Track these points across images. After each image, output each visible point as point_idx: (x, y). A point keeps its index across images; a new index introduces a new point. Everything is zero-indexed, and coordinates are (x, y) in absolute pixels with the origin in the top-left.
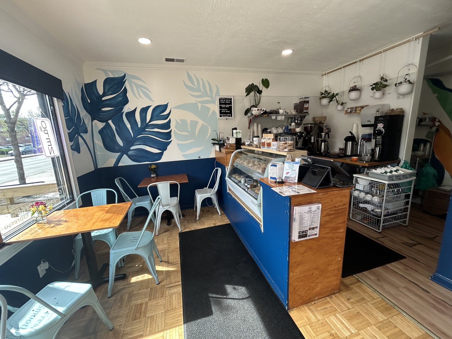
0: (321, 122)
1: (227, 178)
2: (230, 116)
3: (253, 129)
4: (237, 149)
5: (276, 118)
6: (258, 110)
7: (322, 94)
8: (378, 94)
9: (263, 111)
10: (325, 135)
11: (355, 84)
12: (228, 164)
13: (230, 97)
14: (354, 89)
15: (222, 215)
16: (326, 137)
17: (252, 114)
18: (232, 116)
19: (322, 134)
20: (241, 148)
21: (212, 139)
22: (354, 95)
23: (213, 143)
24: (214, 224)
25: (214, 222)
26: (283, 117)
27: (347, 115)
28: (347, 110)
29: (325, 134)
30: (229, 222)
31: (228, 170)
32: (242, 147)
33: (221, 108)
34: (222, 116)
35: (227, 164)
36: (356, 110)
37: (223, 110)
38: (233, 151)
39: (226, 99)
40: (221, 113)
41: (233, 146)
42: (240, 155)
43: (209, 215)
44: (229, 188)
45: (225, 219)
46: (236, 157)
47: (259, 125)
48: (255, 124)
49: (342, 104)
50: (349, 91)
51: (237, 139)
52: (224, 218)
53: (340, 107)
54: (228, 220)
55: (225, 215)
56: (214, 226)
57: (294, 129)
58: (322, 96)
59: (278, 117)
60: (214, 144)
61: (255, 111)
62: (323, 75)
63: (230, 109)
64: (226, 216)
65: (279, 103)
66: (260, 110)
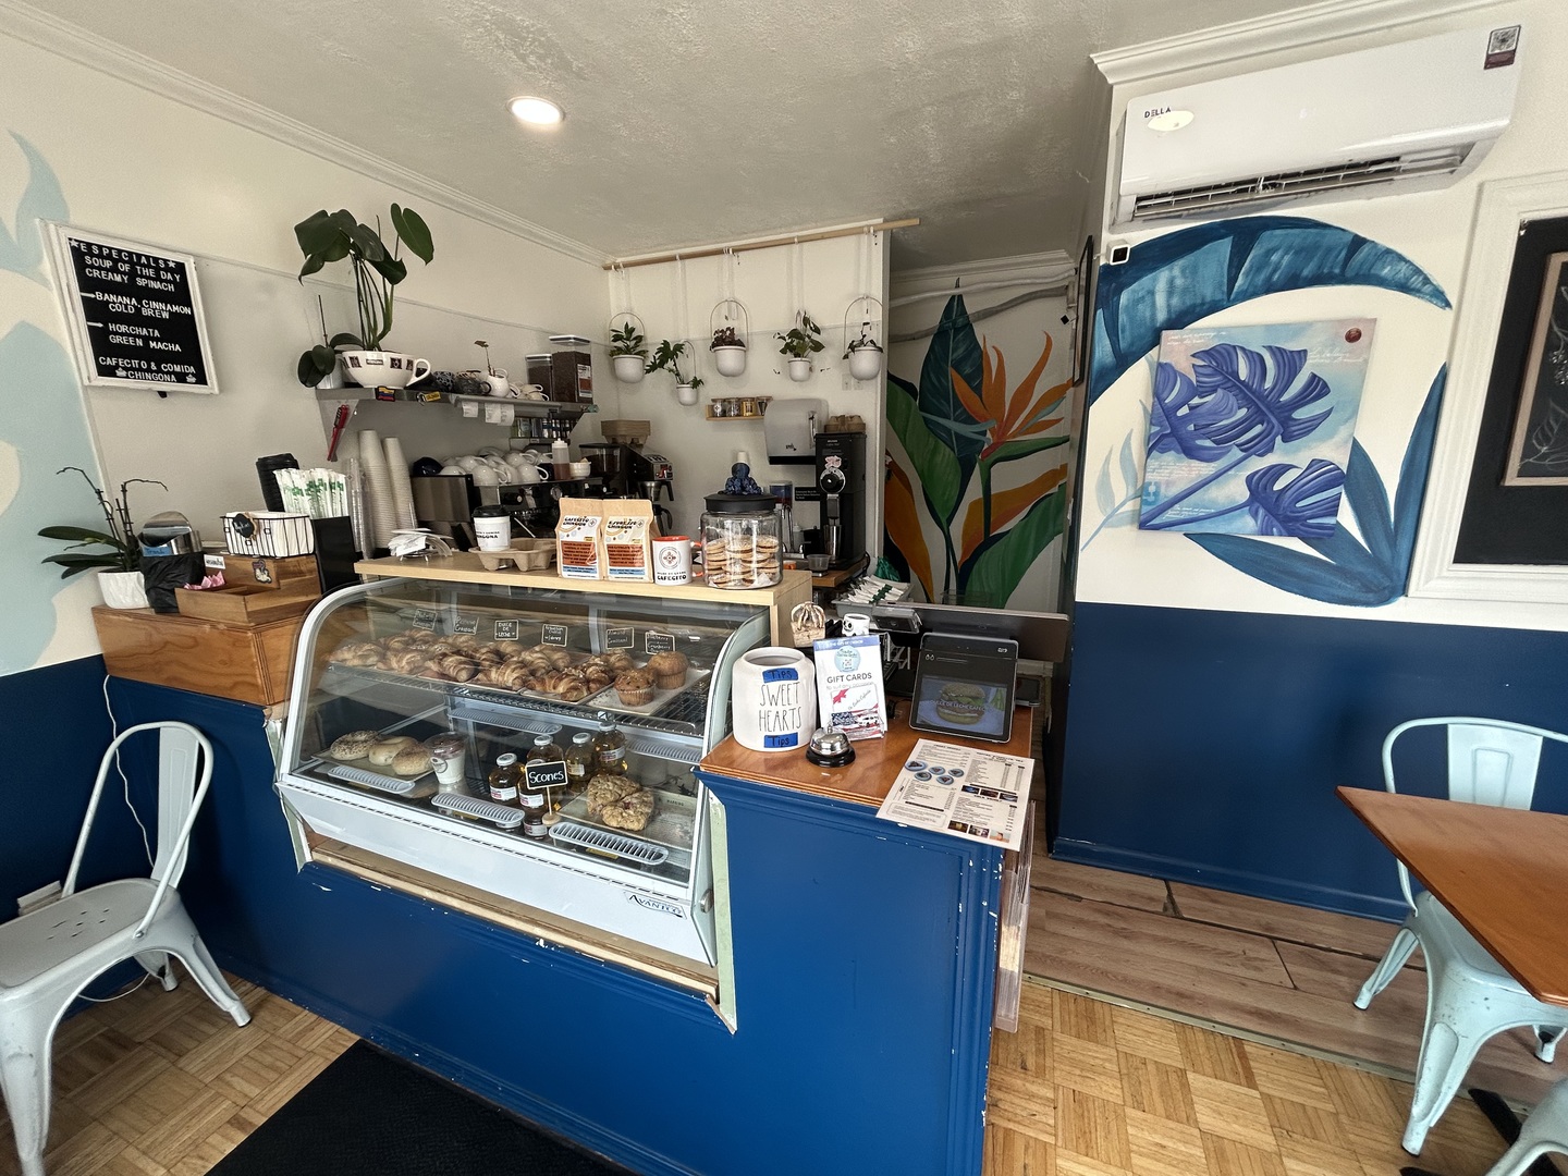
0: (635, 441)
1: (288, 782)
2: (190, 379)
3: (360, 465)
4: (330, 586)
5: (482, 412)
6: (395, 363)
7: (617, 338)
8: (799, 367)
9: (419, 372)
10: (659, 486)
11: (730, 324)
12: (278, 693)
13: (173, 258)
14: (725, 339)
15: (263, 1014)
16: (662, 494)
17: (350, 384)
18: (201, 379)
19: (648, 484)
20: (356, 579)
21: (49, 533)
22: (729, 356)
23: (60, 560)
24: (237, 1122)
25: (223, 1109)
26: (510, 413)
27: (711, 423)
28: (713, 406)
29: (656, 487)
30: (349, 1039)
31: (285, 730)
32: (359, 568)
33: (93, 310)
34: (120, 372)
35: (270, 693)
36: (740, 409)
37: (121, 334)
38: (303, 599)
39: (134, 260)
40: (101, 344)
41: (301, 573)
42: (355, 619)
43: (141, 1078)
44: (310, 833)
45: (302, 1034)
46: (331, 636)
47: (392, 443)
48: (369, 438)
49: (696, 383)
50: (714, 346)
51: (322, 527)
52: (288, 1028)
53: (687, 393)
54: (328, 1029)
55: (288, 1004)
56: (241, 1137)
57: (567, 468)
58: (616, 344)
59: (489, 409)
60: (74, 565)
61: (372, 369)
62: (607, 268)
63: (183, 330)
64: (296, 1009)
65: (481, 344)
66: (404, 364)
